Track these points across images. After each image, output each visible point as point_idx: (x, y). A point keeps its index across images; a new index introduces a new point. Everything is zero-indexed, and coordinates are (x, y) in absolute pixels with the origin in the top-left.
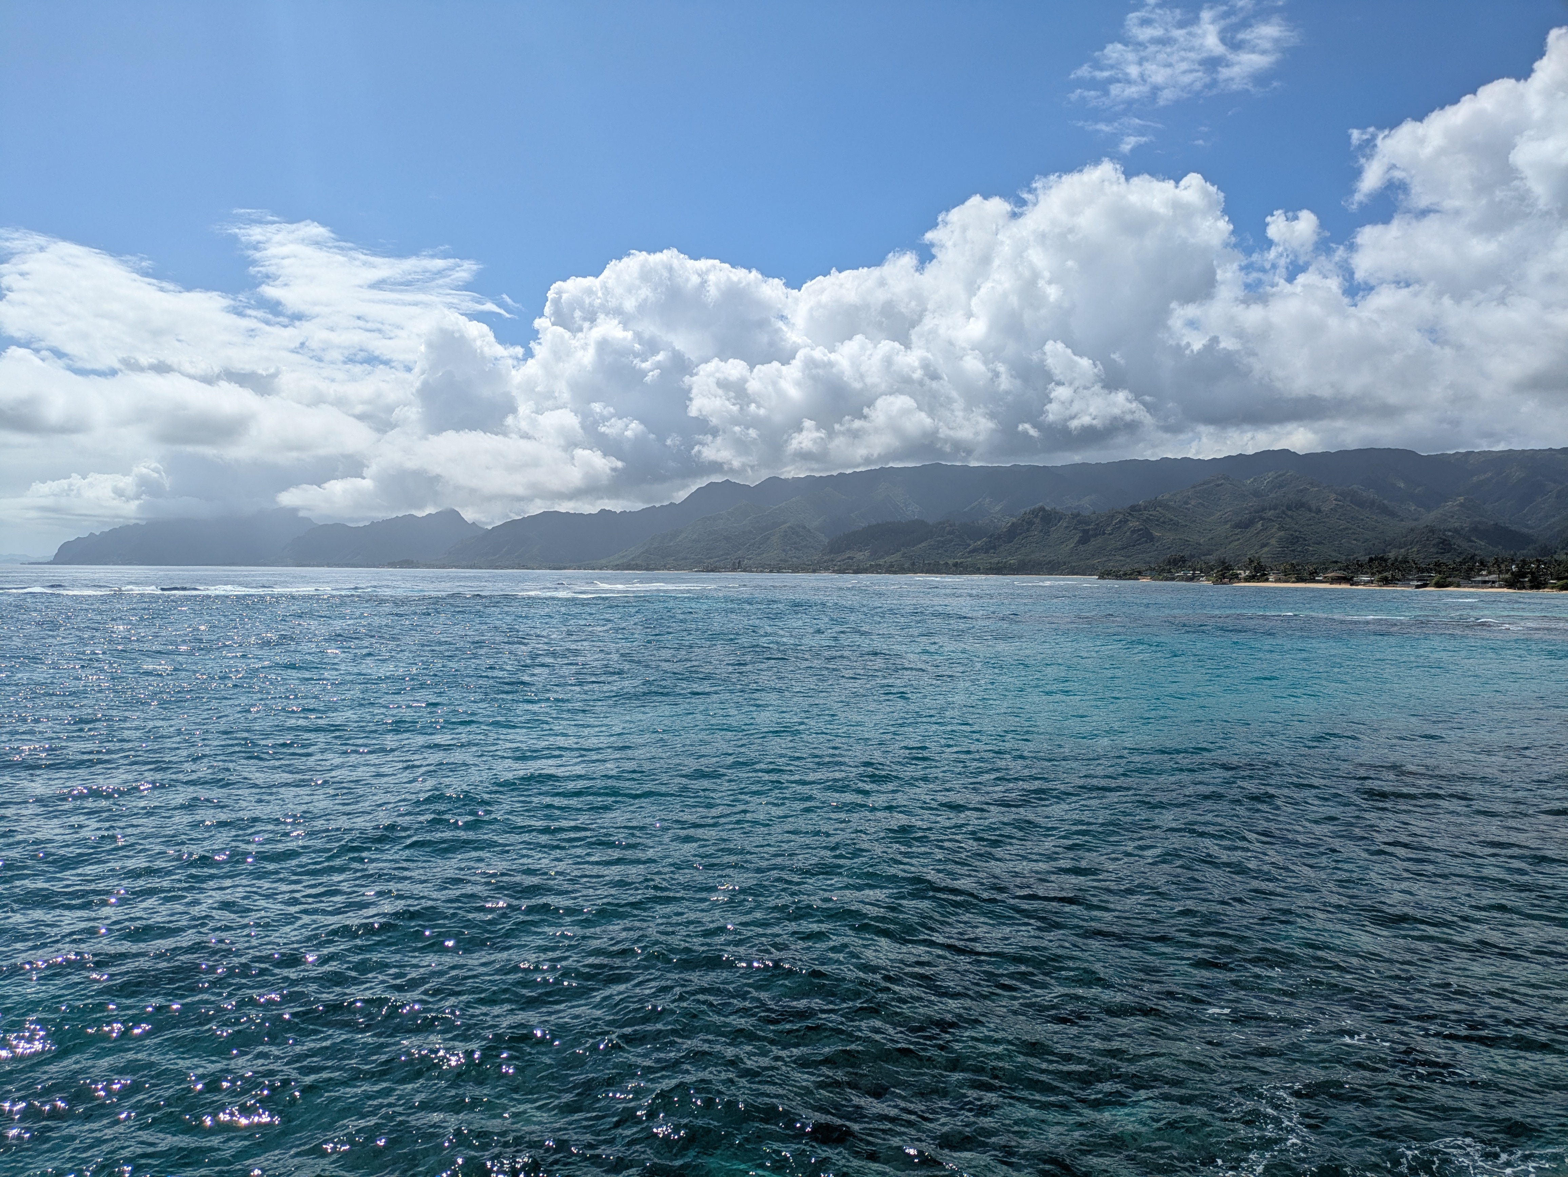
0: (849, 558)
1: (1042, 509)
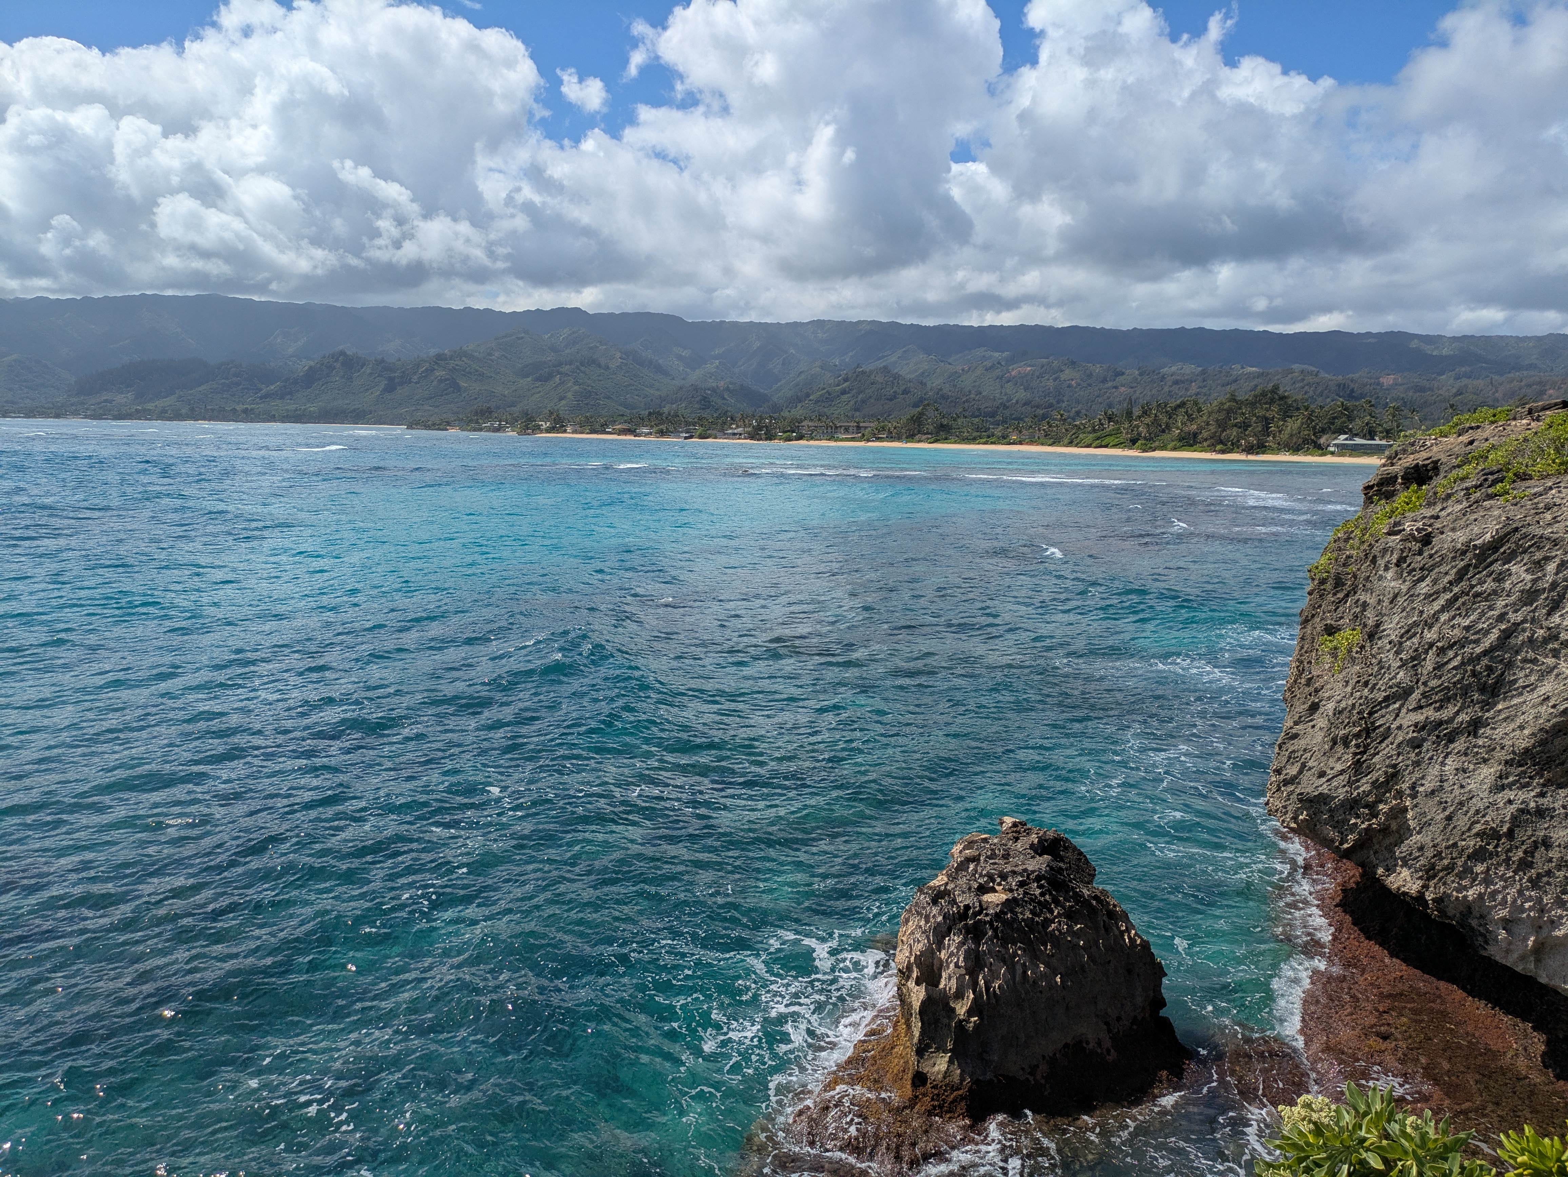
0: (106, 401)
1: (342, 353)
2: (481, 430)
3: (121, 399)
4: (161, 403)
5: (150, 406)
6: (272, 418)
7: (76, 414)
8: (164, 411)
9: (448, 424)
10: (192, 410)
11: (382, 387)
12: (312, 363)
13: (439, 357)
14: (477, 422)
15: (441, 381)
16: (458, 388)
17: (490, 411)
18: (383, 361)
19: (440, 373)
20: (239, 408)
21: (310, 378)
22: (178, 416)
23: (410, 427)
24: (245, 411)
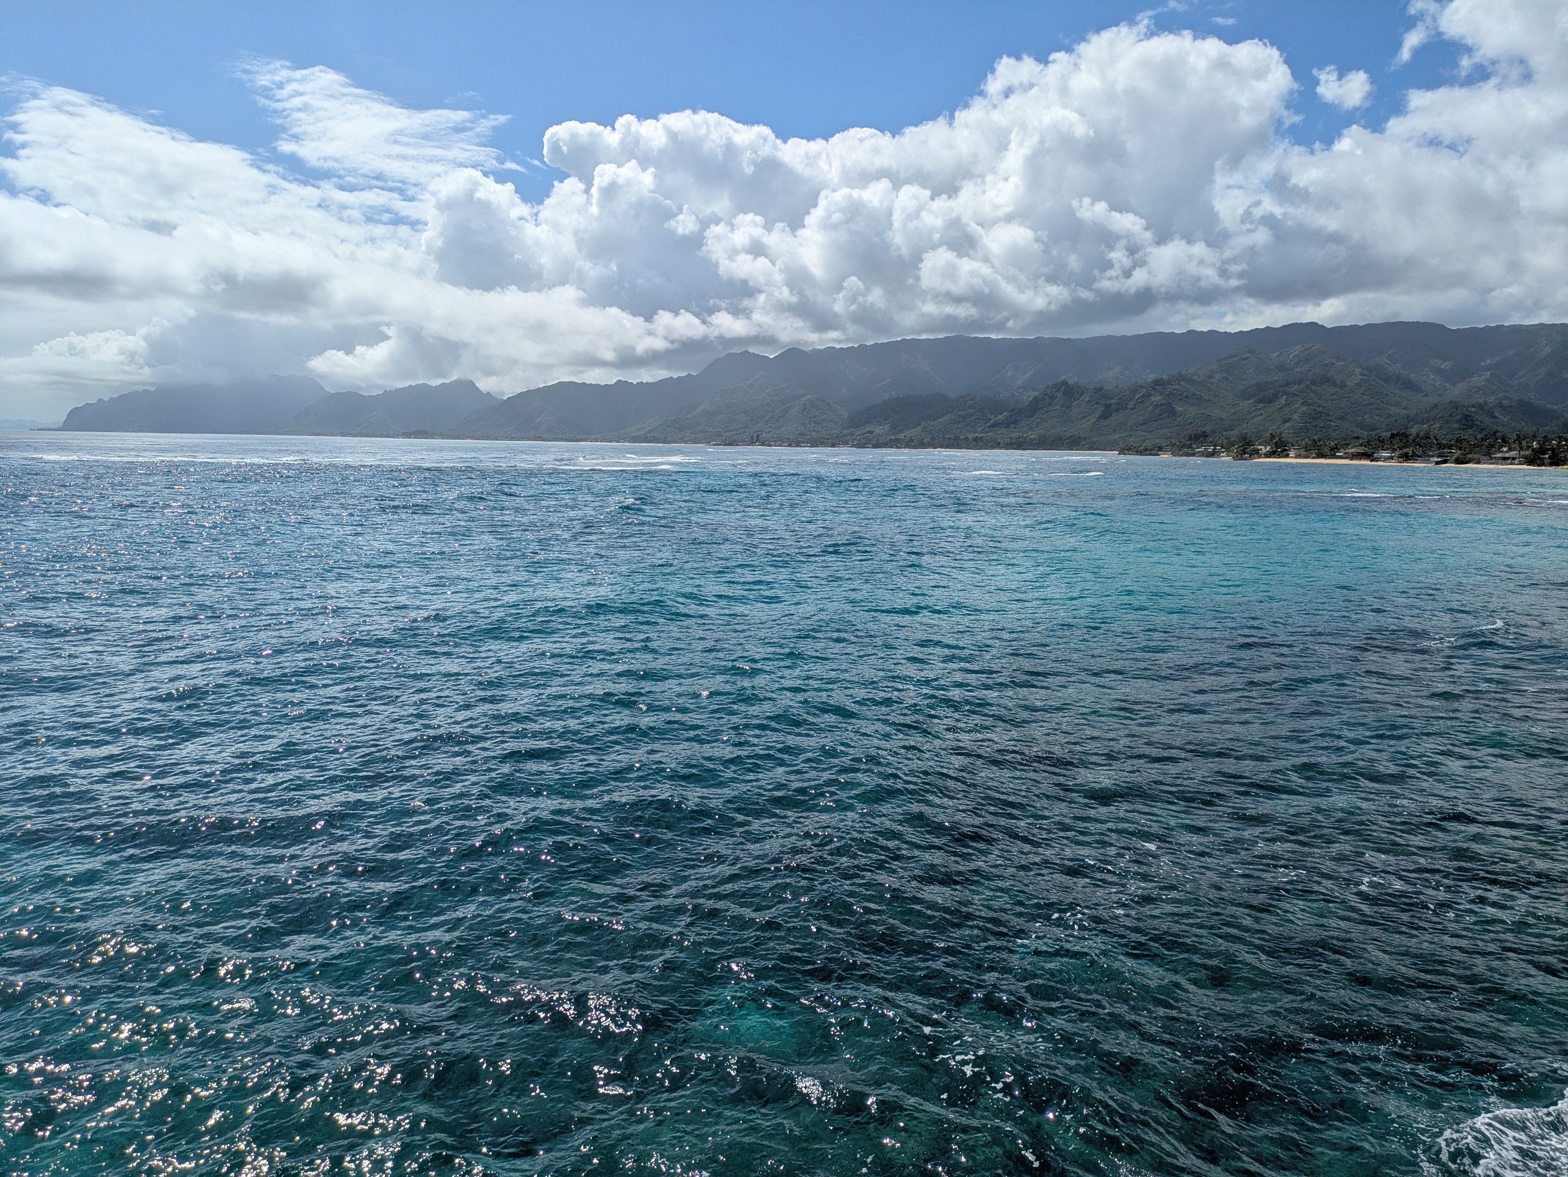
0: (869, 432)
1: (1065, 383)
2: (1193, 455)
3: (880, 430)
4: (909, 433)
5: (901, 436)
6: (998, 446)
7: (845, 443)
8: (911, 440)
9: (1160, 449)
10: (933, 439)
11: (1098, 414)
12: (1036, 394)
13: (1157, 382)
14: (1190, 447)
15: (1156, 406)
16: (1172, 412)
17: (1204, 435)
18: (1101, 389)
19: (1157, 398)
20: (971, 436)
21: (1035, 407)
22: (922, 445)
23: (1122, 452)
24: (976, 439)
